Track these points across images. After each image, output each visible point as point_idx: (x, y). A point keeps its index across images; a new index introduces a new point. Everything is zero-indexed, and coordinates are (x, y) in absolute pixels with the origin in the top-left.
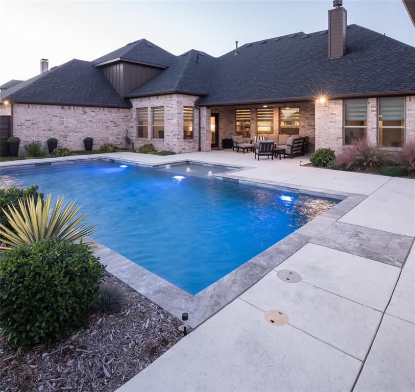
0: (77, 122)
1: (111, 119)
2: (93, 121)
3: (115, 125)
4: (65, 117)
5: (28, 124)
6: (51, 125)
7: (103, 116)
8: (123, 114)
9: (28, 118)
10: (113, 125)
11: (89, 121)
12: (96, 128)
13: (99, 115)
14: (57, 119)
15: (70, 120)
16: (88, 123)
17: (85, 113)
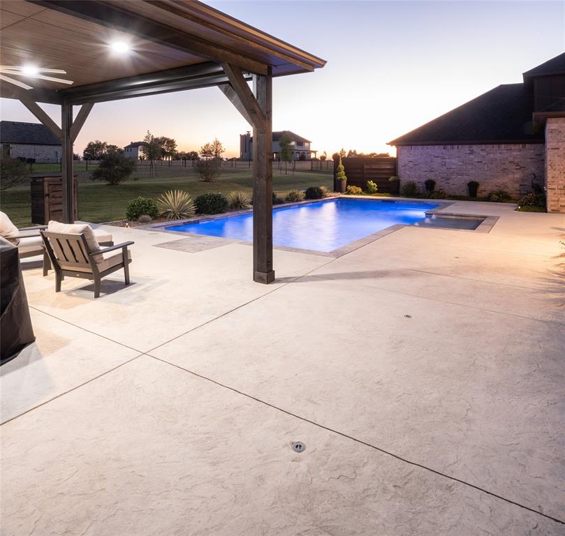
0: (461, 164)
1: (511, 159)
2: (484, 162)
3: (519, 167)
4: (447, 157)
5: (411, 165)
6: (433, 166)
7: (499, 155)
8: (532, 151)
9: (410, 159)
10: (514, 167)
11: (478, 162)
12: (487, 170)
13: (492, 155)
14: (439, 160)
15: (453, 161)
16: (476, 164)
17: (472, 152)
